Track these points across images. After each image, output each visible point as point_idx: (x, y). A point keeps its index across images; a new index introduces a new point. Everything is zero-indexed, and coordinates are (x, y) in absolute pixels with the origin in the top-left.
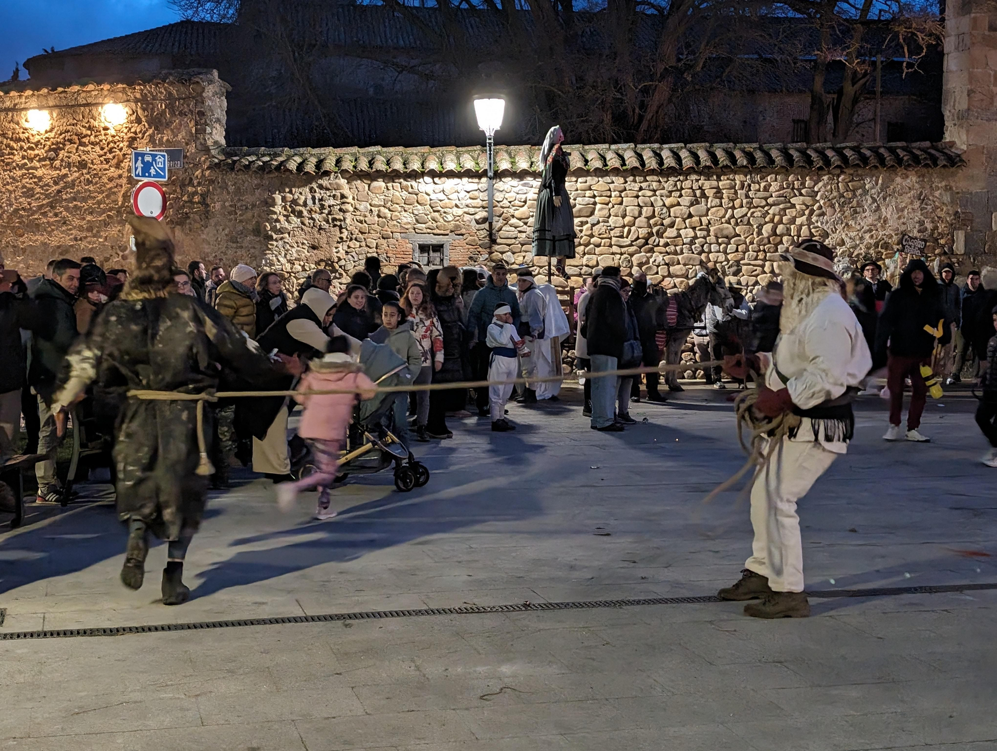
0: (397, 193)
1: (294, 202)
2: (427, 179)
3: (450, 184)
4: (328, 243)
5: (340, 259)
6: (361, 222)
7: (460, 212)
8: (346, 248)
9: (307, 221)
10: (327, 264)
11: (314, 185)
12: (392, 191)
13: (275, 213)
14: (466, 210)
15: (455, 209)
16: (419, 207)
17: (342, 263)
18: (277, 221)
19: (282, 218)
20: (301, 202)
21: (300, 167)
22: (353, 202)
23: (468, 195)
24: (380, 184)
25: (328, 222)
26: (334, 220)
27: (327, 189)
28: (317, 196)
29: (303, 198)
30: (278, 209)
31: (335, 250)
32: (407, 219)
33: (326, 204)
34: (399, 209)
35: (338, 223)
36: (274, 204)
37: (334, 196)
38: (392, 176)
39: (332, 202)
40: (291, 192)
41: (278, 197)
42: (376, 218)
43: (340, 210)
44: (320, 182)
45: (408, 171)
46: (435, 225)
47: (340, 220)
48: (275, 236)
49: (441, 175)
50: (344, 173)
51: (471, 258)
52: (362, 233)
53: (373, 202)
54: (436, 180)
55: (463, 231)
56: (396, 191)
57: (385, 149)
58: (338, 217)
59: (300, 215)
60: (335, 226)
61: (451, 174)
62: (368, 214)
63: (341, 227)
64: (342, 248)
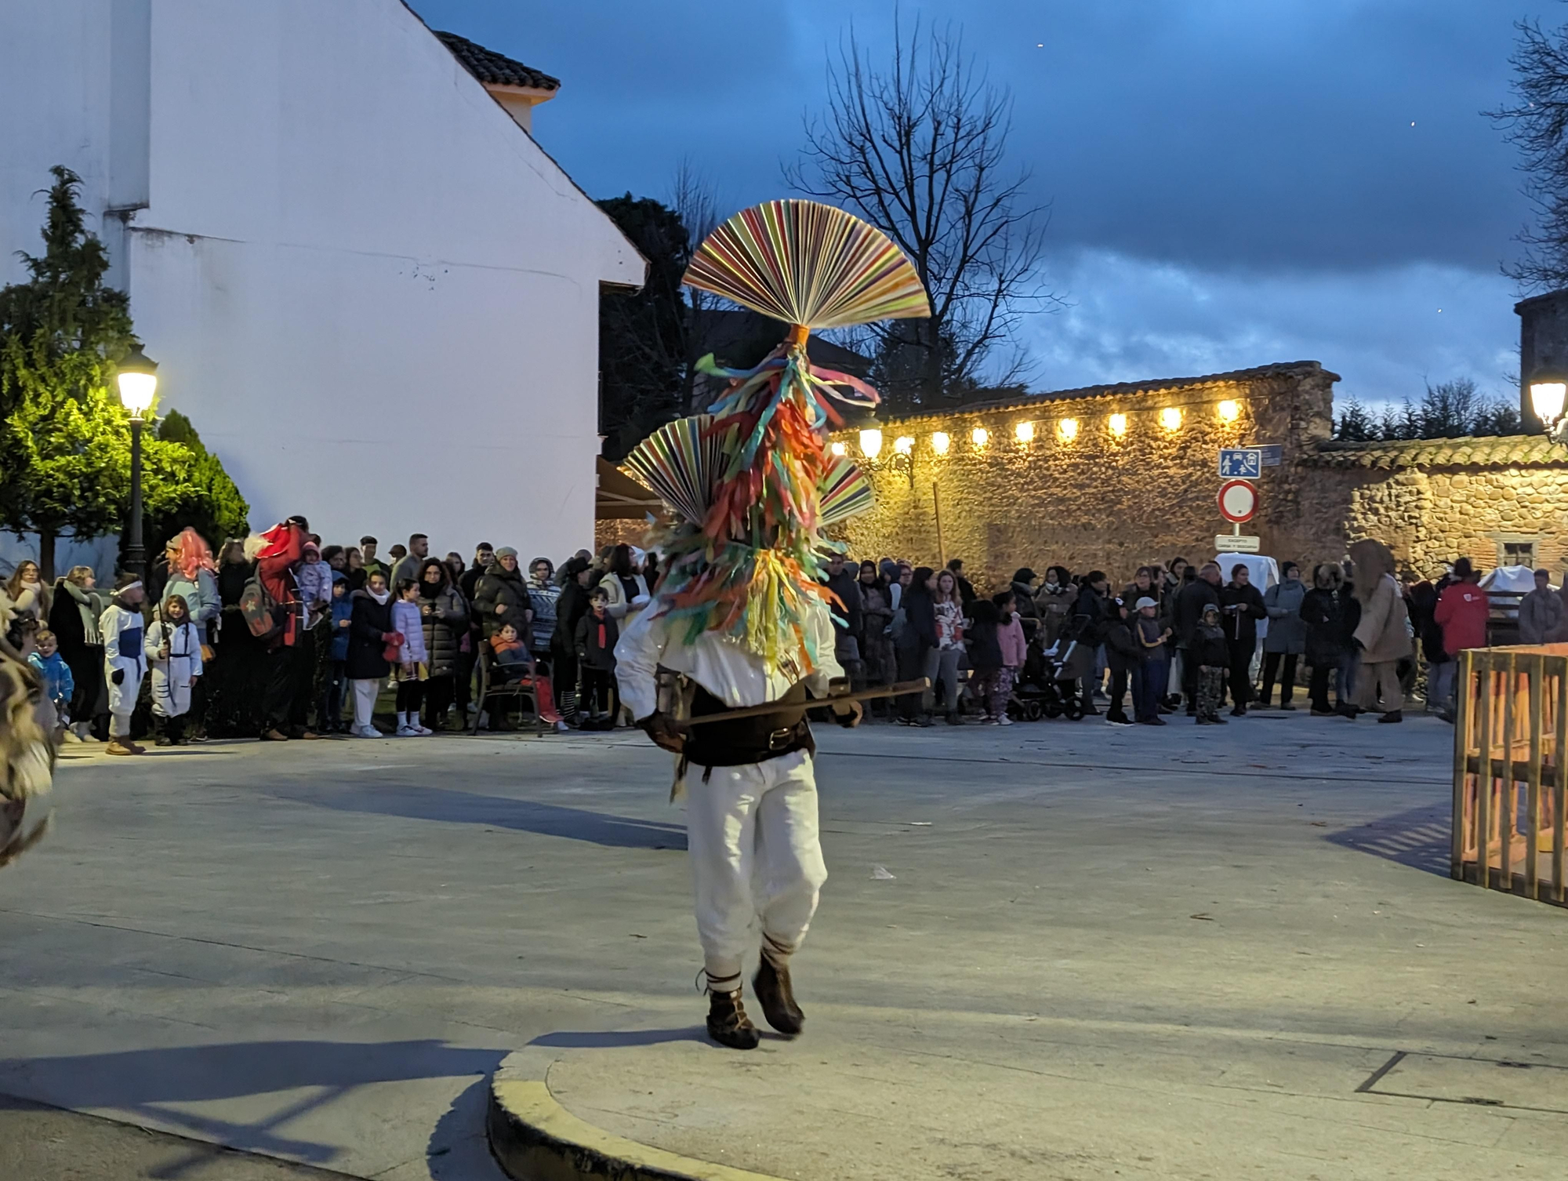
0: (1481, 488)
1: (1372, 499)
2: (1513, 471)
3: (1539, 475)
4: (1404, 543)
5: (1417, 561)
6: (1441, 519)
7: (1549, 507)
8: (1424, 548)
9: (1384, 519)
10: (1404, 566)
11: (1391, 481)
12: (1475, 486)
13: (1353, 511)
14: (1557, 505)
15: (1546, 504)
16: (1505, 502)
17: (1420, 564)
18: (1355, 519)
19: (1360, 516)
20: (1378, 499)
21: (1374, 463)
22: (1432, 498)
23: (1560, 489)
24: (1463, 477)
25: (1403, 519)
26: (1410, 517)
27: (1404, 485)
28: (1393, 492)
29: (1380, 494)
30: (1356, 506)
31: (1411, 550)
32: (1491, 515)
33: (1402, 500)
34: (1483, 505)
35: (1414, 521)
36: (1352, 501)
37: (1410, 492)
38: (1474, 469)
39: (1408, 498)
40: (1368, 489)
41: (1357, 494)
42: (1458, 515)
43: (1417, 507)
44: (1397, 477)
45: (1490, 463)
46: (1522, 522)
47: (1416, 518)
48: (1352, 535)
49: (1527, 467)
50: (1421, 467)
51: (1562, 559)
52: (1443, 532)
53: (1455, 498)
54: (1523, 472)
55: (1554, 529)
56: (1480, 484)
57: (1475, 440)
58: (1413, 514)
59: (1376, 512)
60: (1411, 524)
61: (1536, 466)
62: (1448, 510)
63: (1417, 526)
64: (1419, 547)
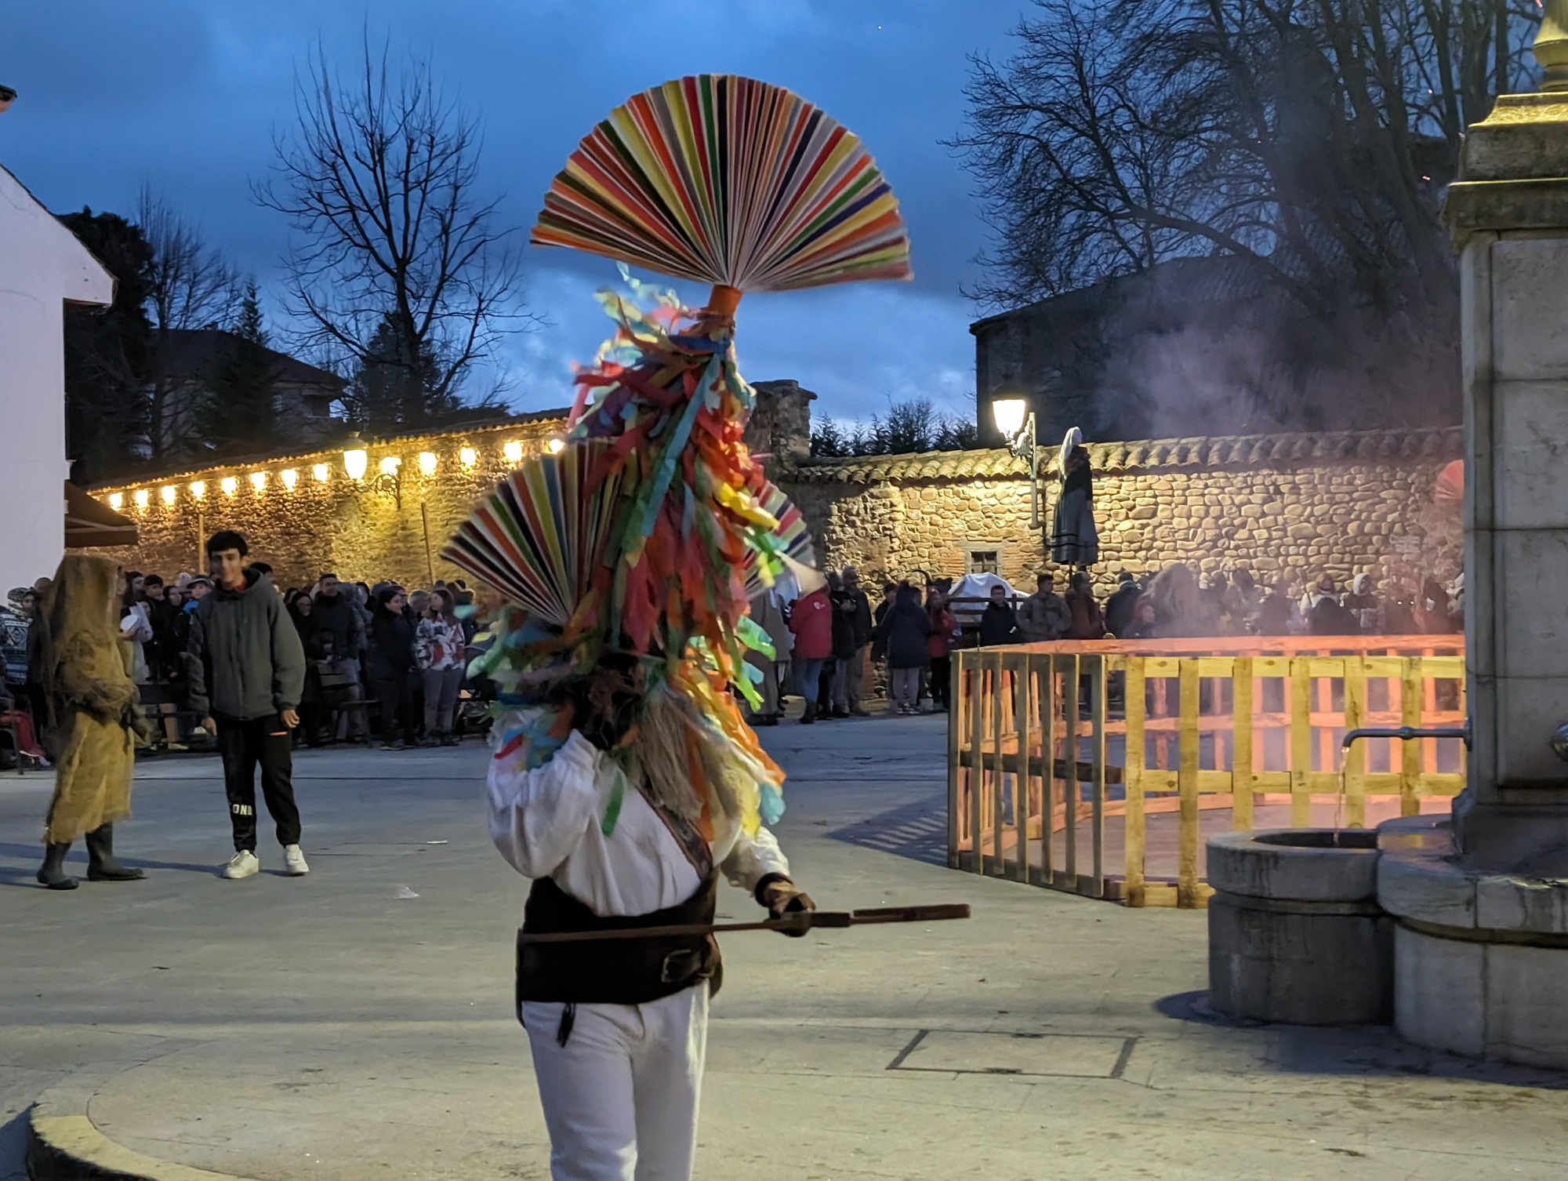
0: (949, 500)
1: (849, 512)
2: (978, 483)
3: (1001, 487)
4: (880, 554)
5: (891, 570)
6: (913, 530)
7: (1010, 517)
8: (898, 557)
9: (860, 531)
10: (880, 575)
11: (866, 494)
12: (943, 498)
13: (832, 524)
14: (1019, 514)
15: (1008, 514)
16: (971, 513)
17: (895, 573)
18: (834, 531)
19: (838, 529)
20: (854, 512)
21: (850, 478)
22: (904, 510)
23: (1021, 499)
24: (932, 490)
25: (879, 531)
26: (885, 529)
27: (878, 498)
28: (869, 505)
29: (856, 507)
30: (834, 519)
31: (886, 560)
32: (958, 525)
33: (877, 513)
34: (951, 516)
35: (888, 532)
36: (830, 515)
37: (884, 505)
38: (942, 481)
39: (882, 511)
40: (845, 502)
41: (835, 508)
42: (928, 526)
43: (890, 519)
44: (872, 490)
45: (956, 476)
46: (987, 531)
47: (890, 529)
48: (832, 548)
49: (990, 479)
50: (893, 481)
51: (1024, 566)
52: (915, 542)
53: (925, 510)
54: (987, 484)
55: (1016, 537)
56: (947, 496)
57: (942, 454)
58: (887, 526)
59: (853, 525)
60: (886, 535)
61: (999, 478)
62: (919, 522)
63: (891, 537)
64: (894, 558)
